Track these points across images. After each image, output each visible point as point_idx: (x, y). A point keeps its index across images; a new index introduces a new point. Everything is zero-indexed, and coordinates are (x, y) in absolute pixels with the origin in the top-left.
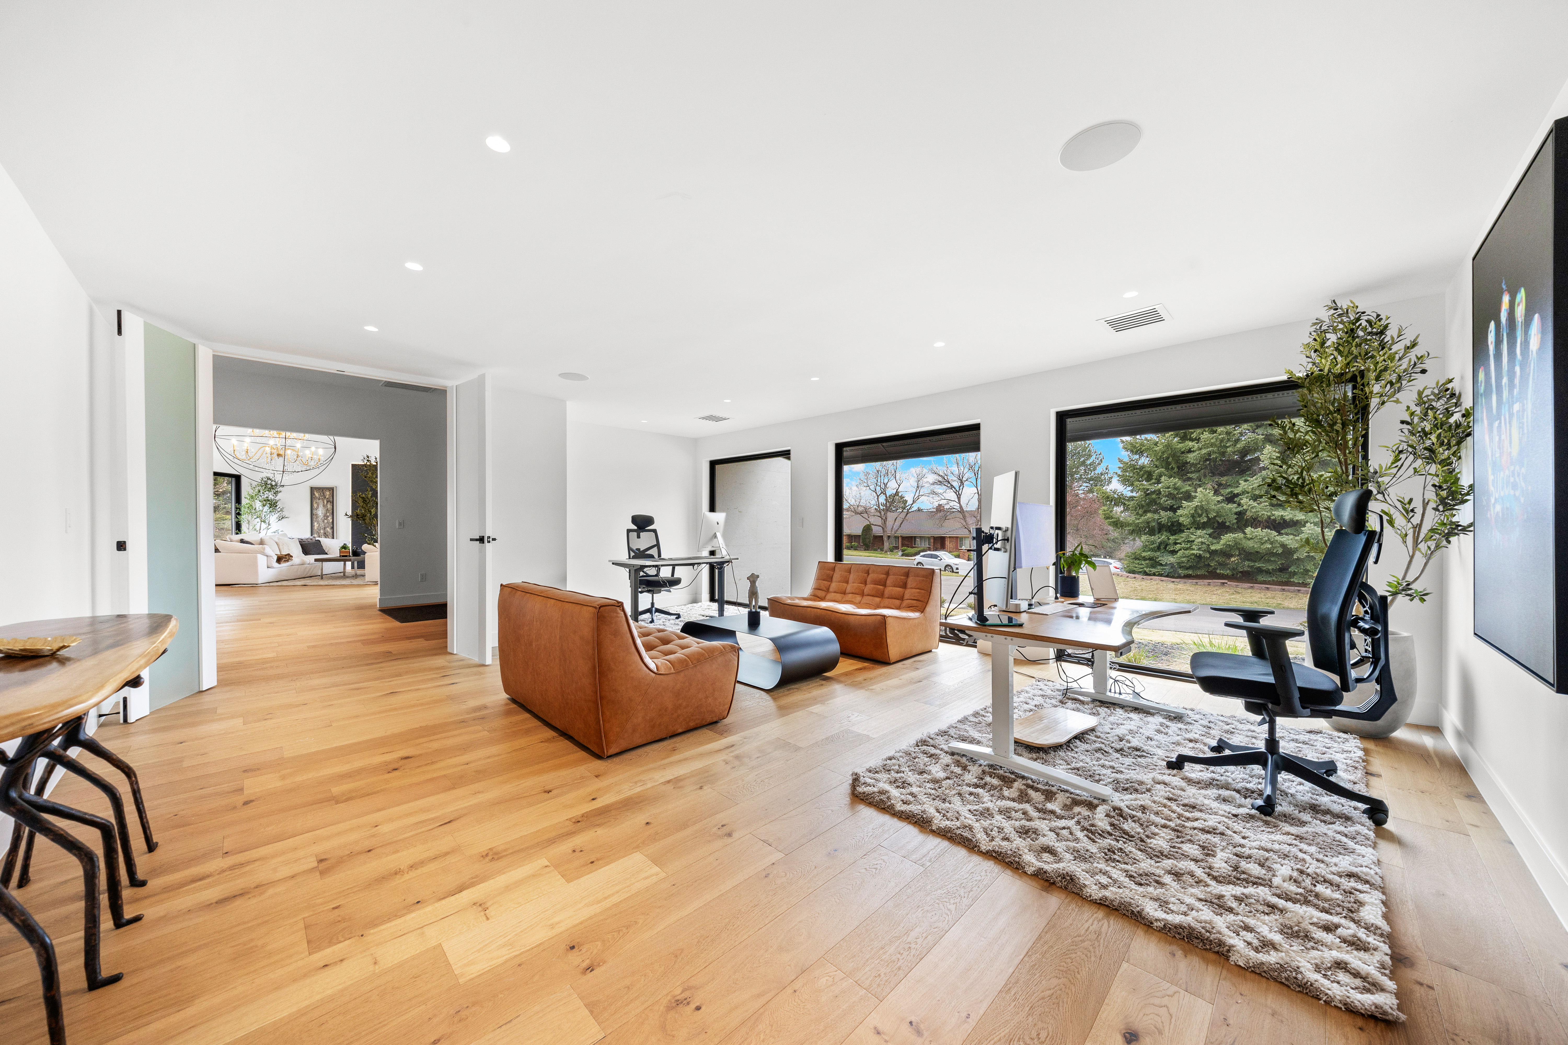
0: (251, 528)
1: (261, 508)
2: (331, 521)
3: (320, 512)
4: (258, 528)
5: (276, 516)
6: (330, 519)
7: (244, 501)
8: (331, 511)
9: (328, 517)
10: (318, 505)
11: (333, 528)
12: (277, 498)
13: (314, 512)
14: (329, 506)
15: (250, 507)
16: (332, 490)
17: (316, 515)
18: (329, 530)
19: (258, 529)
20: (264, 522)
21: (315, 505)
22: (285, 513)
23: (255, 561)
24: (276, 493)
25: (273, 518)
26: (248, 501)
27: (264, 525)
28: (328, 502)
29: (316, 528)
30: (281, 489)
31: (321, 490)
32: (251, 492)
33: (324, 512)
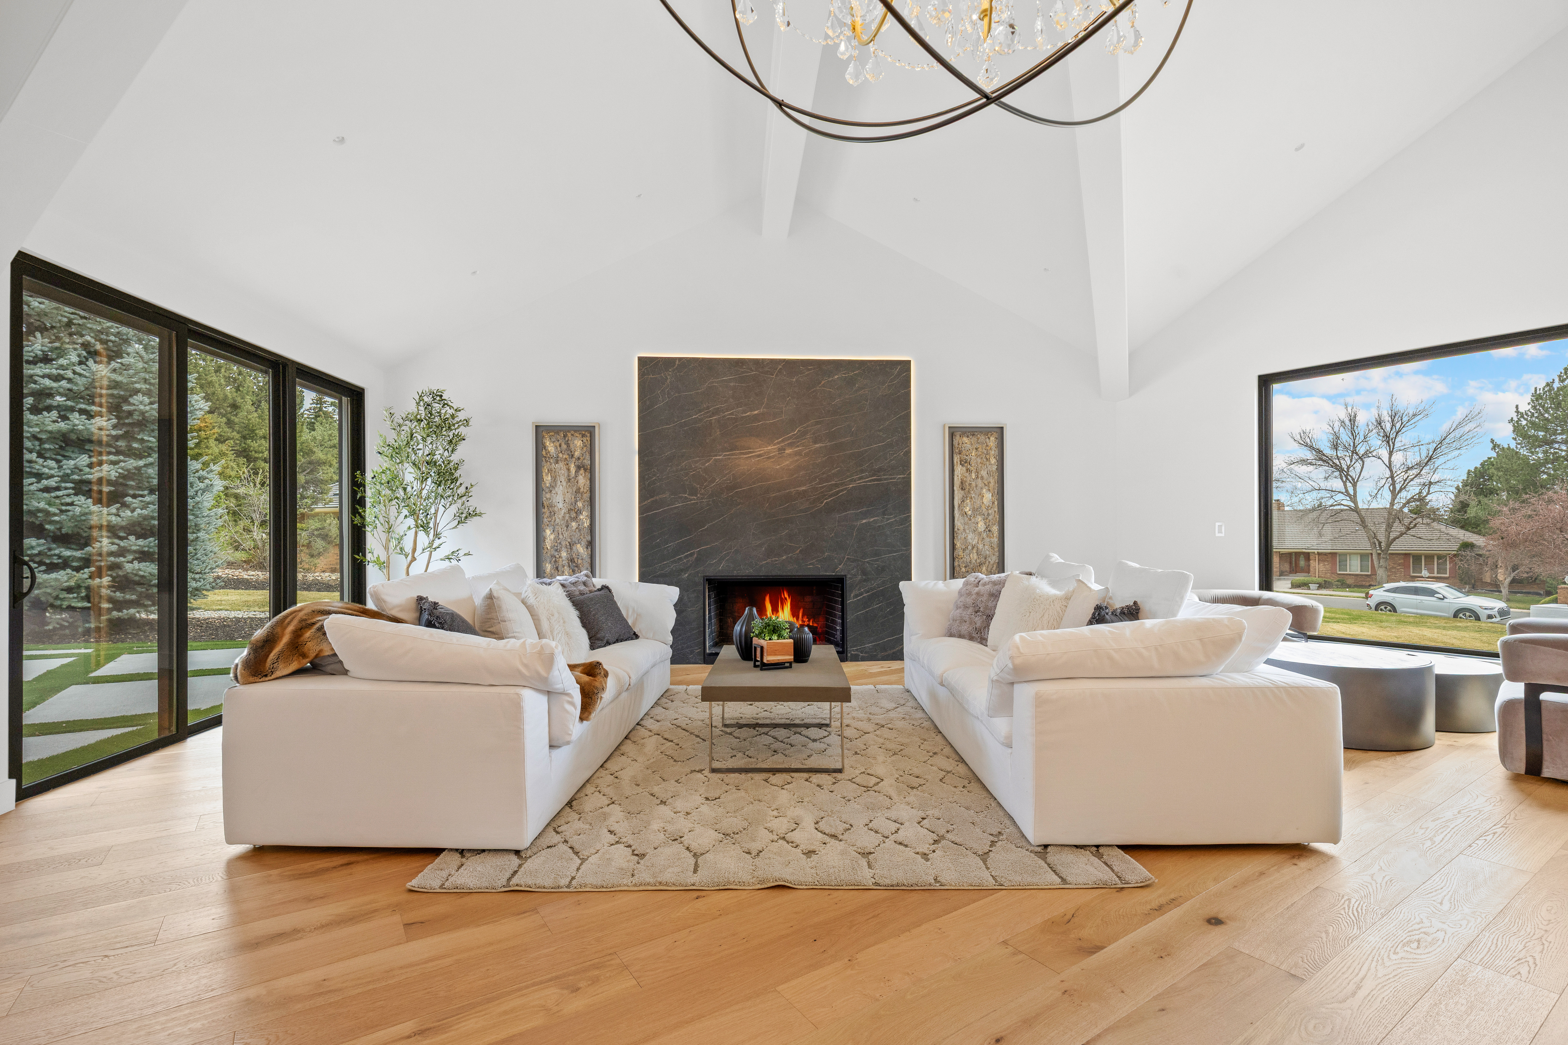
0: (393, 543)
1: (417, 485)
2: (587, 524)
3: (560, 498)
4: (408, 545)
5: (453, 509)
6: (584, 516)
7: (374, 463)
8: (587, 496)
9: (579, 512)
10: (554, 479)
11: (591, 544)
12: (455, 458)
13: (546, 496)
14: (582, 480)
15: (393, 481)
16: (588, 432)
17: (551, 506)
18: (581, 549)
19: (408, 548)
20: (425, 527)
21: (547, 479)
22: (473, 503)
23: (516, 710)
24: (453, 443)
25: (445, 516)
26: (386, 463)
27: (423, 539)
28: (578, 468)
29: (548, 544)
30: (462, 430)
31: (563, 432)
32: (391, 437)
33: (569, 496)
